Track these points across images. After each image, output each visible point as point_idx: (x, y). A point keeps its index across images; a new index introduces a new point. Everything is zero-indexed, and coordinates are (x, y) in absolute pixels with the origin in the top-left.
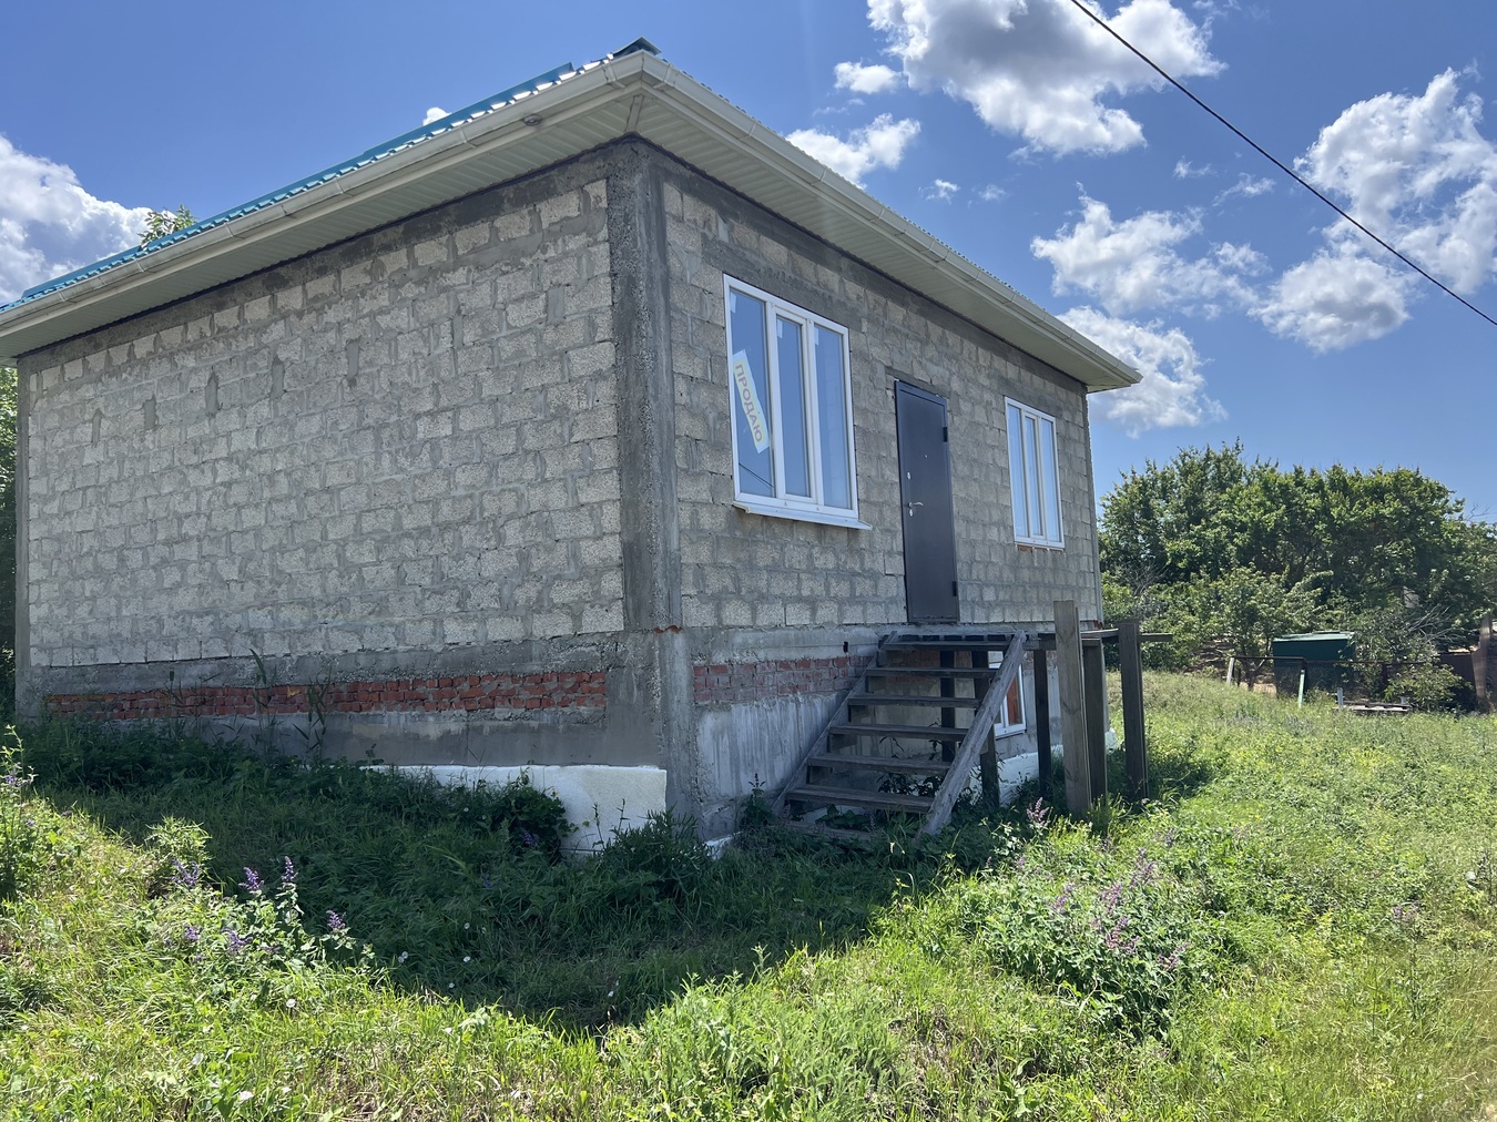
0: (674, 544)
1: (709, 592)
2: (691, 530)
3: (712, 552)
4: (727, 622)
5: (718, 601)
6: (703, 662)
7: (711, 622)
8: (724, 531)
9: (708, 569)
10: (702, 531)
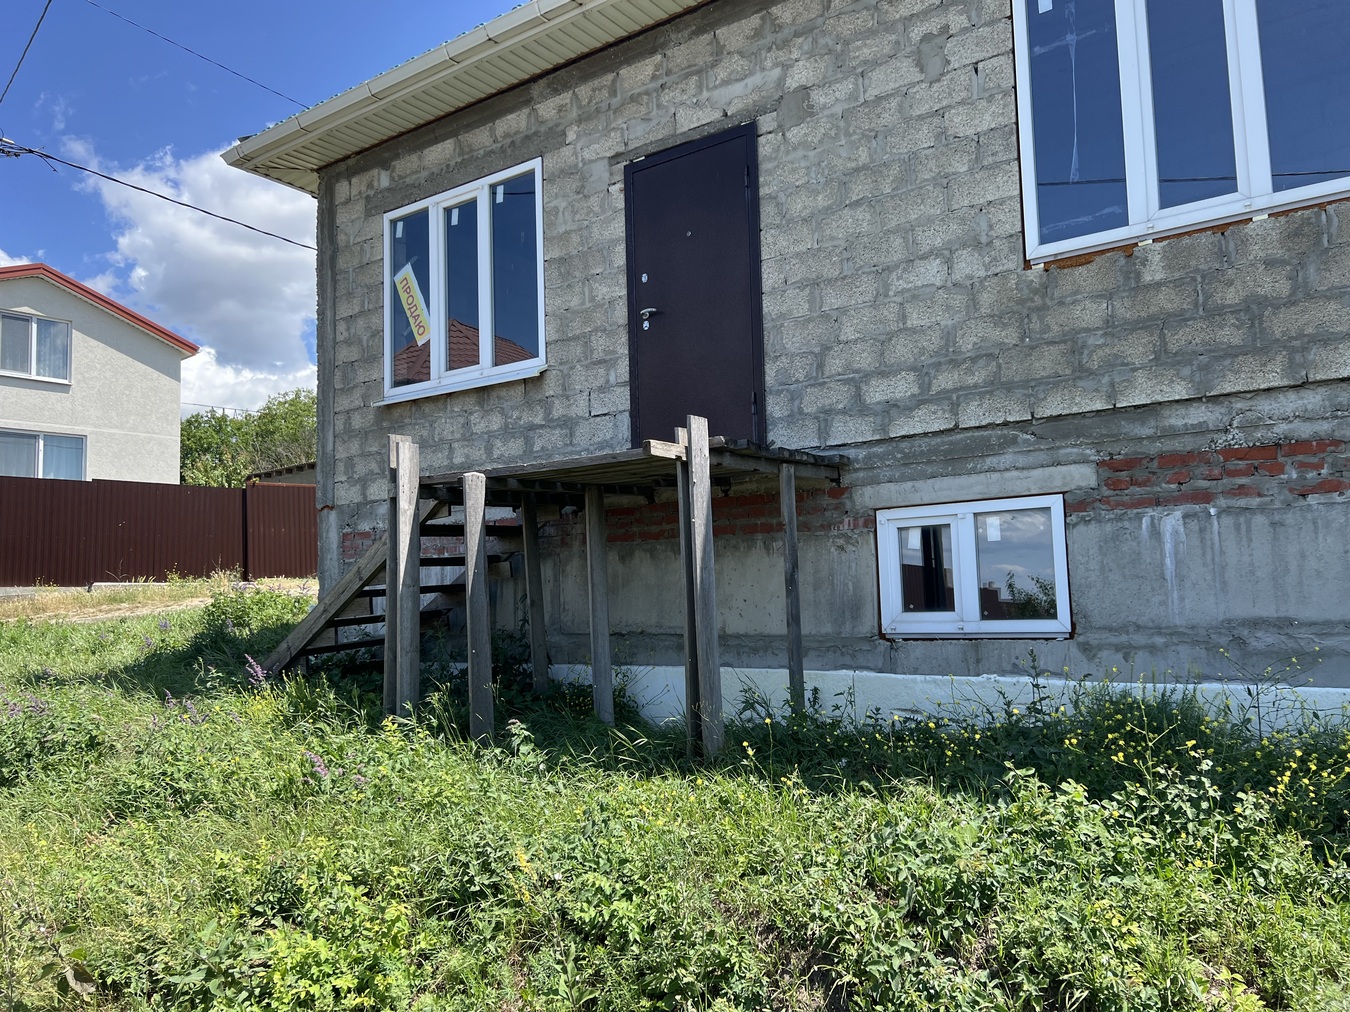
0: (330, 447)
1: (356, 476)
2: (344, 432)
3: (360, 445)
4: (372, 498)
5: (364, 483)
6: (350, 530)
7: (358, 499)
8: (373, 425)
9: (356, 459)
10: (353, 431)
